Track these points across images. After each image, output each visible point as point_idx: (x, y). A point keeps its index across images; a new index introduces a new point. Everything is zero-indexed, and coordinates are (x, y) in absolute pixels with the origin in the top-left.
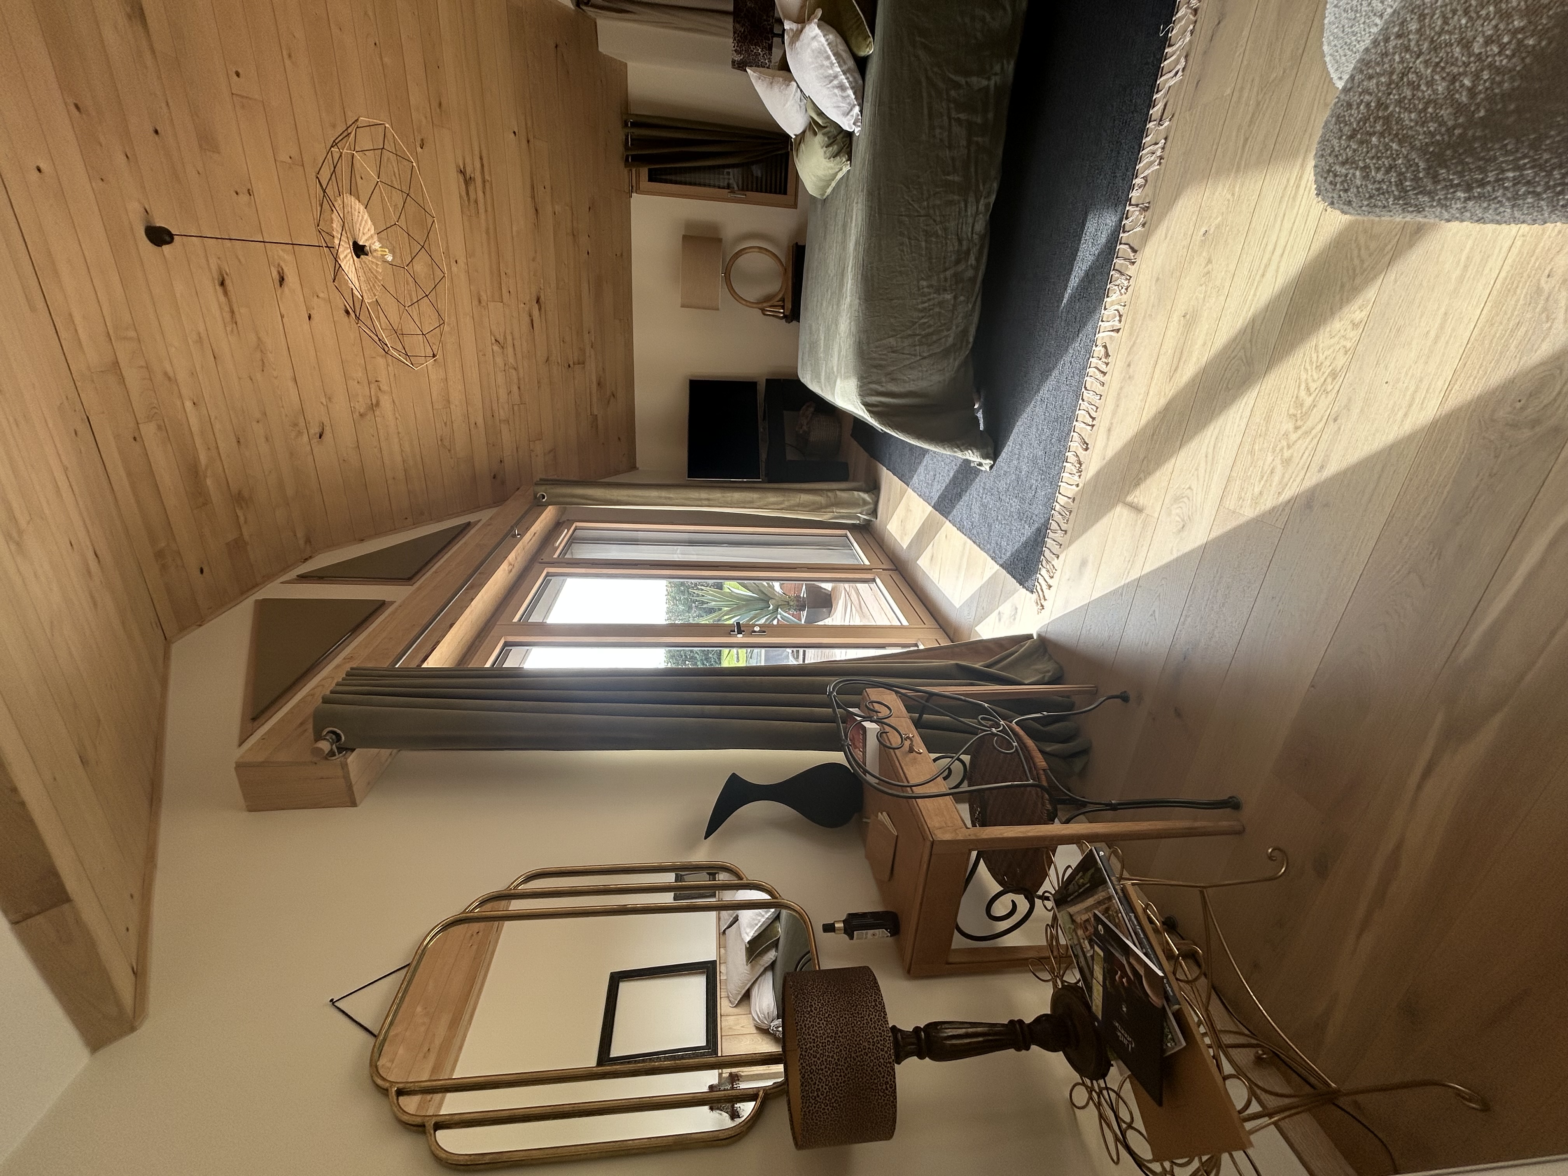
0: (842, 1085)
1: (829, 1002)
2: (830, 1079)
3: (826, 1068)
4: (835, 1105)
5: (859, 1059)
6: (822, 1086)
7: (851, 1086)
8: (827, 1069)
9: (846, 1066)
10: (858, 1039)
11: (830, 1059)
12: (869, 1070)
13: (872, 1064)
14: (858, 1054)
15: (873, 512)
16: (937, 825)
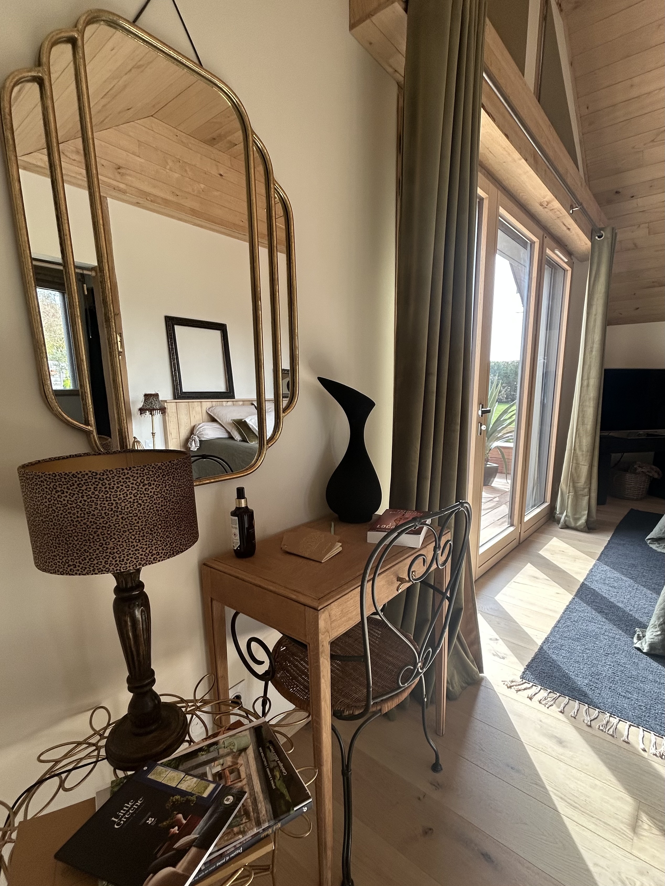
0: (69, 519)
1: (155, 504)
2: (74, 505)
3: (85, 501)
4: (51, 509)
5: (96, 538)
6: (66, 497)
7: (68, 528)
8: (83, 502)
9: (88, 523)
10: (116, 537)
11: (94, 506)
12: (86, 548)
13: (91, 551)
14: (101, 537)
15: (566, 525)
16: (333, 612)
